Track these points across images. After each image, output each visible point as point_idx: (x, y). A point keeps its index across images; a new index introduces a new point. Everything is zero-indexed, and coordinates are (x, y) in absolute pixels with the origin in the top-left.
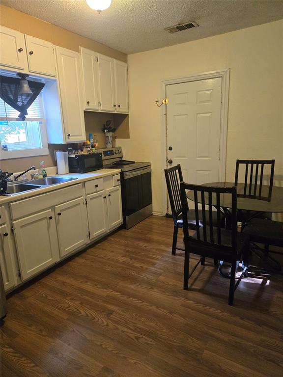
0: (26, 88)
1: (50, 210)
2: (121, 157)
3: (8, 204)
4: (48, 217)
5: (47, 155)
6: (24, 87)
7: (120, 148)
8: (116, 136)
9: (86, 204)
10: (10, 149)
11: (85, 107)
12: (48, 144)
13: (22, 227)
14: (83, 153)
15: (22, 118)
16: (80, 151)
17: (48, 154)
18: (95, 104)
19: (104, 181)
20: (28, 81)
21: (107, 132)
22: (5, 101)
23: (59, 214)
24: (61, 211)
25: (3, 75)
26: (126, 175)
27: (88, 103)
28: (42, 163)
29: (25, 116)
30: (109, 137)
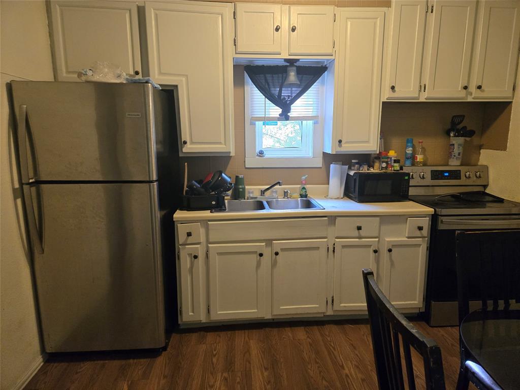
0: (292, 76)
1: (264, 244)
2: (485, 186)
3: (205, 222)
4: (259, 253)
5: (321, 168)
6: (290, 75)
7: (486, 168)
8: (481, 143)
9: (334, 251)
10: (267, 155)
11: (387, 95)
12: (323, 152)
13: (220, 254)
14: (372, 170)
15: (285, 116)
16: (366, 167)
17: (321, 166)
18: (412, 90)
19: (381, 223)
20: (296, 66)
21: (455, 136)
22: (266, 97)
23: (277, 254)
24: (282, 250)
25: (265, 65)
26: (442, 221)
27: (393, 88)
28: (303, 178)
29: (289, 114)
30: (456, 146)
